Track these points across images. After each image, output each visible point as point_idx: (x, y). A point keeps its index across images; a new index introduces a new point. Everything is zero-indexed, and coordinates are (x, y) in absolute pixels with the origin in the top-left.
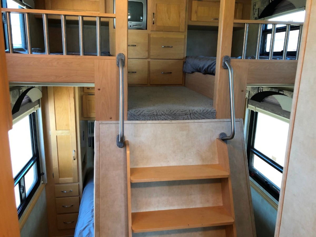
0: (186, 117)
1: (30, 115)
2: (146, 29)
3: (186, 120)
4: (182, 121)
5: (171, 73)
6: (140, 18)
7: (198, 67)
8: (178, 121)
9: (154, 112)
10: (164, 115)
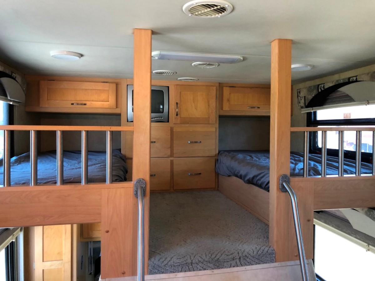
0: (233, 263)
1: (7, 249)
2: (168, 122)
3: (234, 267)
4: (228, 269)
5: (200, 174)
6: (160, 106)
7: (238, 173)
8: (223, 269)
9: (187, 260)
10: (202, 263)
